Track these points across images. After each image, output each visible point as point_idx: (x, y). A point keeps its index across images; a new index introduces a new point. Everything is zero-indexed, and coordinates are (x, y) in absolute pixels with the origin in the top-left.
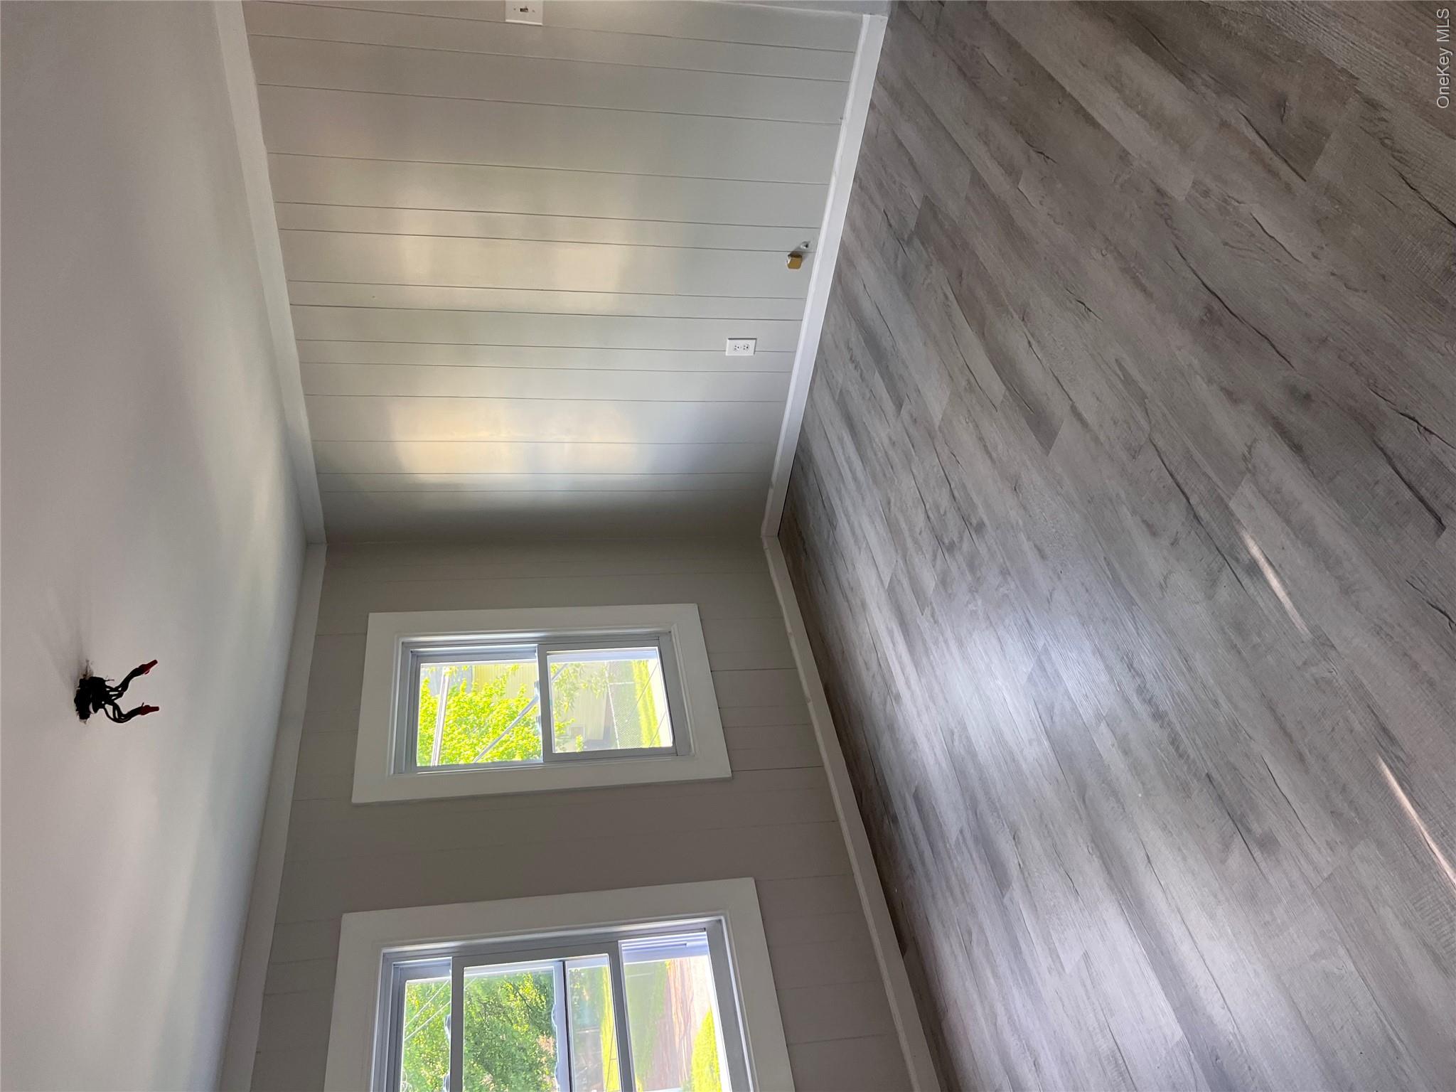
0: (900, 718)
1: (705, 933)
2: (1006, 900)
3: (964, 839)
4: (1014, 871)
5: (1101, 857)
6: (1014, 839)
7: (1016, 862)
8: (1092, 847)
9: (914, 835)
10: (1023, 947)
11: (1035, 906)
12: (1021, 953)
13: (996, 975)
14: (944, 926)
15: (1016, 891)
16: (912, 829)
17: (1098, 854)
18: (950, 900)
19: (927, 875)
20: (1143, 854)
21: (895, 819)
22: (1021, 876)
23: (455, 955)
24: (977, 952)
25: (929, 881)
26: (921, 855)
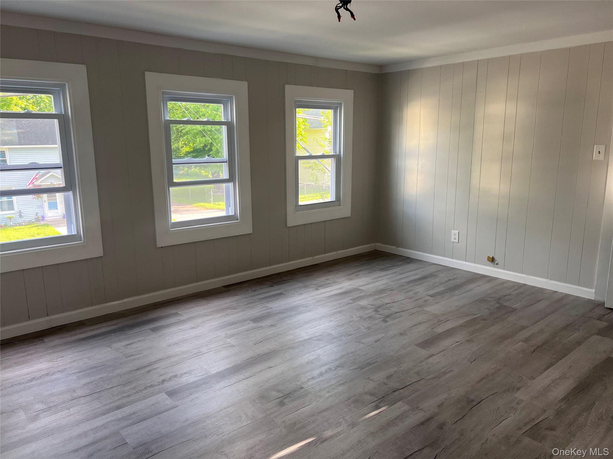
0: (309, 290)
1: (234, 214)
2: (248, 321)
3: (268, 309)
4: (260, 324)
5: (269, 353)
6: (271, 325)
7: (263, 325)
8: (271, 350)
9: (267, 292)
10: (233, 326)
11: (248, 331)
12: (231, 325)
13: (222, 316)
14: (236, 301)
15: (252, 325)
16: (269, 292)
17: (270, 352)
18: (245, 303)
19: (253, 296)
20: (272, 366)
21: (272, 286)
22: (258, 327)
23: (231, 123)
24: (229, 311)
25: (251, 296)
26: (260, 294)
